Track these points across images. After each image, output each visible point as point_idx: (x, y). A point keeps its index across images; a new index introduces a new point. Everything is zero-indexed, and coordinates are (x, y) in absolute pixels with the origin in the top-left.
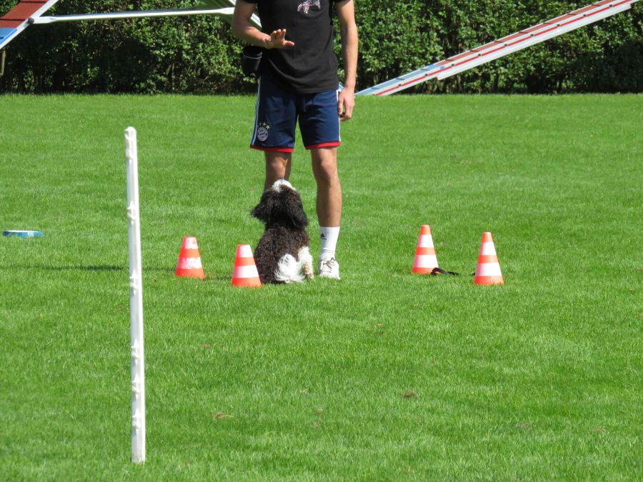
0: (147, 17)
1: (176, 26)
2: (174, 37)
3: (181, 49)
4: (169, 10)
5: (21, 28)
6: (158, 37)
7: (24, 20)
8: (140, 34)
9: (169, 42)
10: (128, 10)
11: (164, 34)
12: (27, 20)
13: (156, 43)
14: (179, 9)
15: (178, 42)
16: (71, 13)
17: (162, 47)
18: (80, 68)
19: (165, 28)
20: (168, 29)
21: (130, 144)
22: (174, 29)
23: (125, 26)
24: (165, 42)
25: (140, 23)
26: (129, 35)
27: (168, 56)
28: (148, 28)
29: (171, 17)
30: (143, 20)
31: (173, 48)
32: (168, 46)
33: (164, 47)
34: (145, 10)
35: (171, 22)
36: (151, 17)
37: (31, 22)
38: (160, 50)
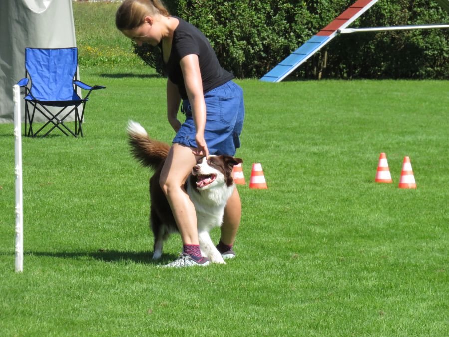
0: (420, 29)
1: (439, 35)
2: (437, 43)
3: (442, 50)
4: (434, 24)
5: (332, 36)
6: (427, 43)
7: (334, 31)
8: (415, 40)
9: (434, 46)
10: (408, 25)
11: (431, 41)
12: (336, 31)
13: (426, 46)
14: (441, 23)
15: (440, 46)
16: (369, 27)
17: (429, 49)
18: (376, 63)
19: (431, 37)
20: (434, 37)
21: (16, 94)
22: (438, 37)
23: (405, 35)
24: (431, 46)
25: (415, 33)
26: (408, 41)
27: (433, 54)
28: (421, 37)
29: (435, 29)
30: (417, 32)
31: (437, 50)
32: (433, 48)
33: (431, 49)
34: (419, 24)
35: (435, 33)
36: (422, 29)
37: (338, 32)
38: (428, 51)
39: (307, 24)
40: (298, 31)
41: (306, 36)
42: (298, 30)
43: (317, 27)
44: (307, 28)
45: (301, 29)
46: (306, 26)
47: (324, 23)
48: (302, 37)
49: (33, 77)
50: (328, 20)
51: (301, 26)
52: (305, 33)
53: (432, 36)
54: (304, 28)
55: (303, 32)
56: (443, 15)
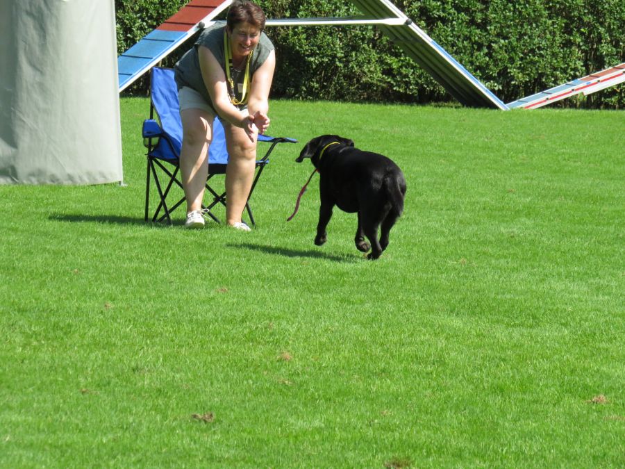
0: (303, 25)
1: (331, 34)
2: (328, 45)
3: (334, 57)
4: (324, 18)
5: (192, 32)
6: (313, 45)
7: (194, 24)
8: (297, 41)
9: (324, 49)
10: (285, 18)
11: (319, 42)
12: (197, 25)
13: (311, 50)
14: (334, 18)
15: (332, 50)
17: (316, 54)
20: (324, 37)
22: (329, 37)
23: (282, 33)
24: (319, 49)
25: (296, 30)
26: (285, 42)
27: (322, 63)
28: (304, 36)
29: (326, 25)
30: (300, 28)
31: (327, 56)
32: (323, 53)
33: (319, 54)
34: (302, 18)
35: (326, 30)
37: (201, 26)
38: (315, 57)
39: (141, 11)
40: (127, 22)
41: (137, 30)
42: (127, 19)
43: (155, 15)
44: (140, 18)
45: (131, 19)
46: (139, 15)
47: (165, 10)
48: (133, 31)
49: (164, 117)
50: (170, 7)
51: (131, 14)
52: (137, 25)
53: (321, 35)
54: (136, 18)
55: (134, 23)
56: (338, 4)
